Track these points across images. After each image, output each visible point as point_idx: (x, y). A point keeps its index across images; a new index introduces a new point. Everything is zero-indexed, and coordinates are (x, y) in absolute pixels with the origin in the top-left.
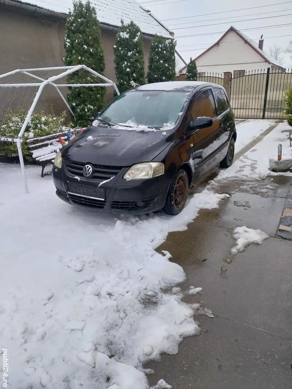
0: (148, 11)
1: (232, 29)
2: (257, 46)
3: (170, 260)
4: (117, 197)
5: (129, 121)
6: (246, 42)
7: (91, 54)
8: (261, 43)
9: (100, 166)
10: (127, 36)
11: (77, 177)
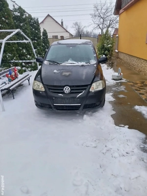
0: (14, 2)
1: (49, 15)
2: (61, 24)
3: (128, 128)
4: (88, 102)
5: (69, 60)
6: (56, 22)
7: (7, 23)
8: (62, 23)
9: (73, 86)
10: (19, 14)
11: (60, 95)
